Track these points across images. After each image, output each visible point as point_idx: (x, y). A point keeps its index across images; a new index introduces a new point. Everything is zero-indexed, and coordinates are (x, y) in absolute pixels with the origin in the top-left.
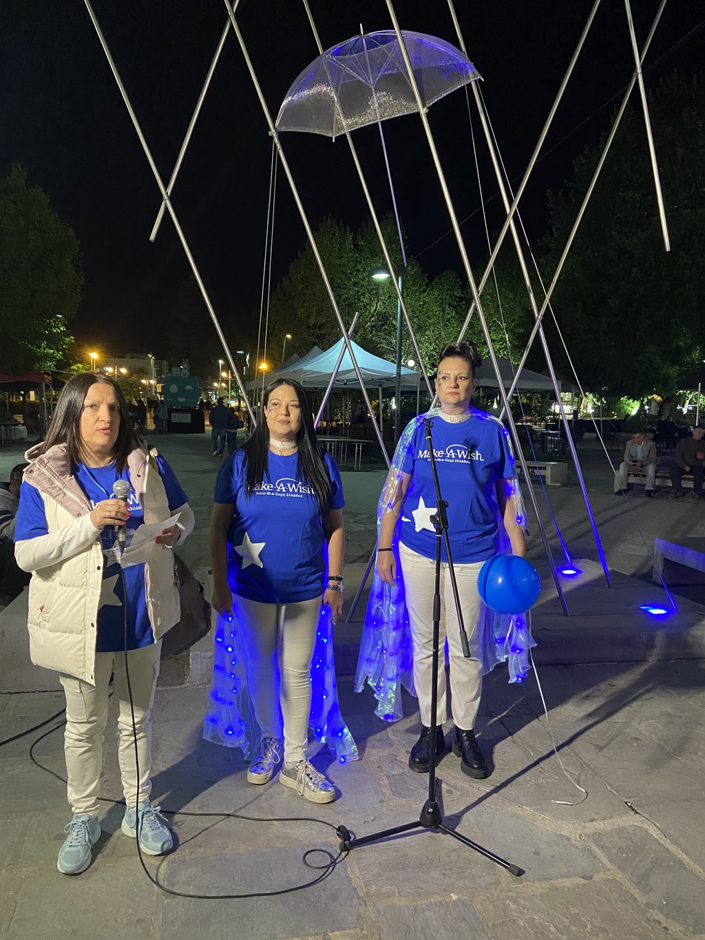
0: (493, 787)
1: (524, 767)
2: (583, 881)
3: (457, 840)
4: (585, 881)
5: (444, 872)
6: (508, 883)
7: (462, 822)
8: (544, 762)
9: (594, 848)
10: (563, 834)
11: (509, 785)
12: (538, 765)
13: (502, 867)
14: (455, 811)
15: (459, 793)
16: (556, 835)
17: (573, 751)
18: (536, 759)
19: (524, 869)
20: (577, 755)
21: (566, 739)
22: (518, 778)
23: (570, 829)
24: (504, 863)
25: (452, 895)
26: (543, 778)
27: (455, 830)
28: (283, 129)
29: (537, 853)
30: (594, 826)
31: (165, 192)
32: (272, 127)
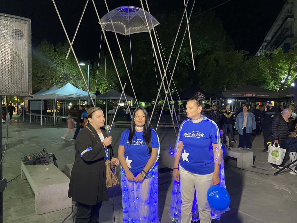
28: (106, 30)
31: (71, 44)
32: (102, 29)
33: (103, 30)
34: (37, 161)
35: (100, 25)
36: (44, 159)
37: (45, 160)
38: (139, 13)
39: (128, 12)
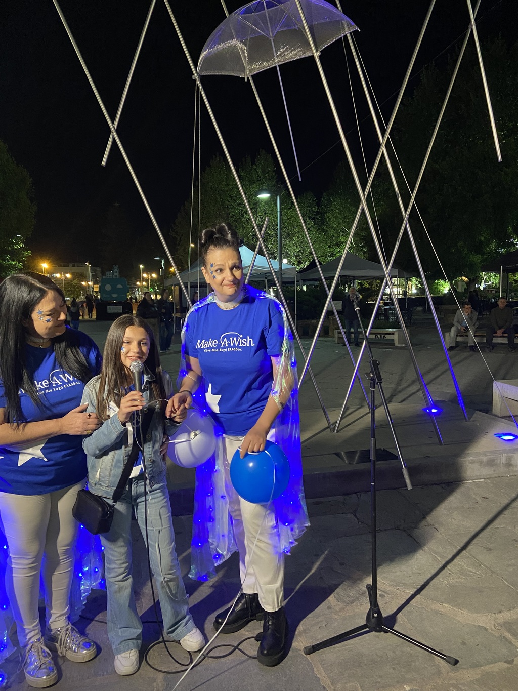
0: (416, 590)
1: (436, 570)
2: (506, 665)
3: (397, 637)
4: (509, 666)
5: (393, 666)
6: (448, 673)
7: (398, 621)
8: (450, 565)
9: (508, 635)
10: (480, 625)
11: (427, 587)
12: (446, 568)
13: (439, 658)
14: (391, 613)
15: (390, 596)
16: (475, 626)
17: (471, 555)
18: (443, 563)
19: (457, 658)
20: (475, 558)
21: (462, 545)
22: (433, 581)
23: (484, 620)
24: (439, 654)
25: (405, 686)
26: (453, 579)
27: (394, 628)
28: (204, 74)
29: (464, 643)
30: (503, 616)
32: (195, 72)
33: (196, 76)
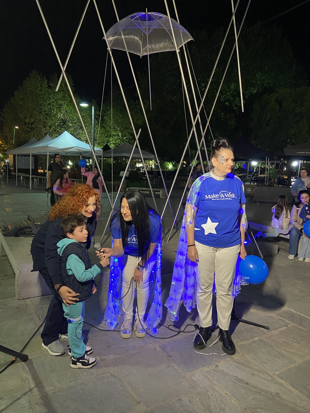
2: (286, 328)
6: (268, 332)
9: (281, 318)
19: (268, 327)
25: (255, 338)
28: (114, 48)
31: (63, 69)
32: (108, 46)
33: (109, 49)
34: (20, 232)
35: (105, 41)
36: (30, 230)
37: (31, 232)
38: (162, 22)
39: (146, 21)
